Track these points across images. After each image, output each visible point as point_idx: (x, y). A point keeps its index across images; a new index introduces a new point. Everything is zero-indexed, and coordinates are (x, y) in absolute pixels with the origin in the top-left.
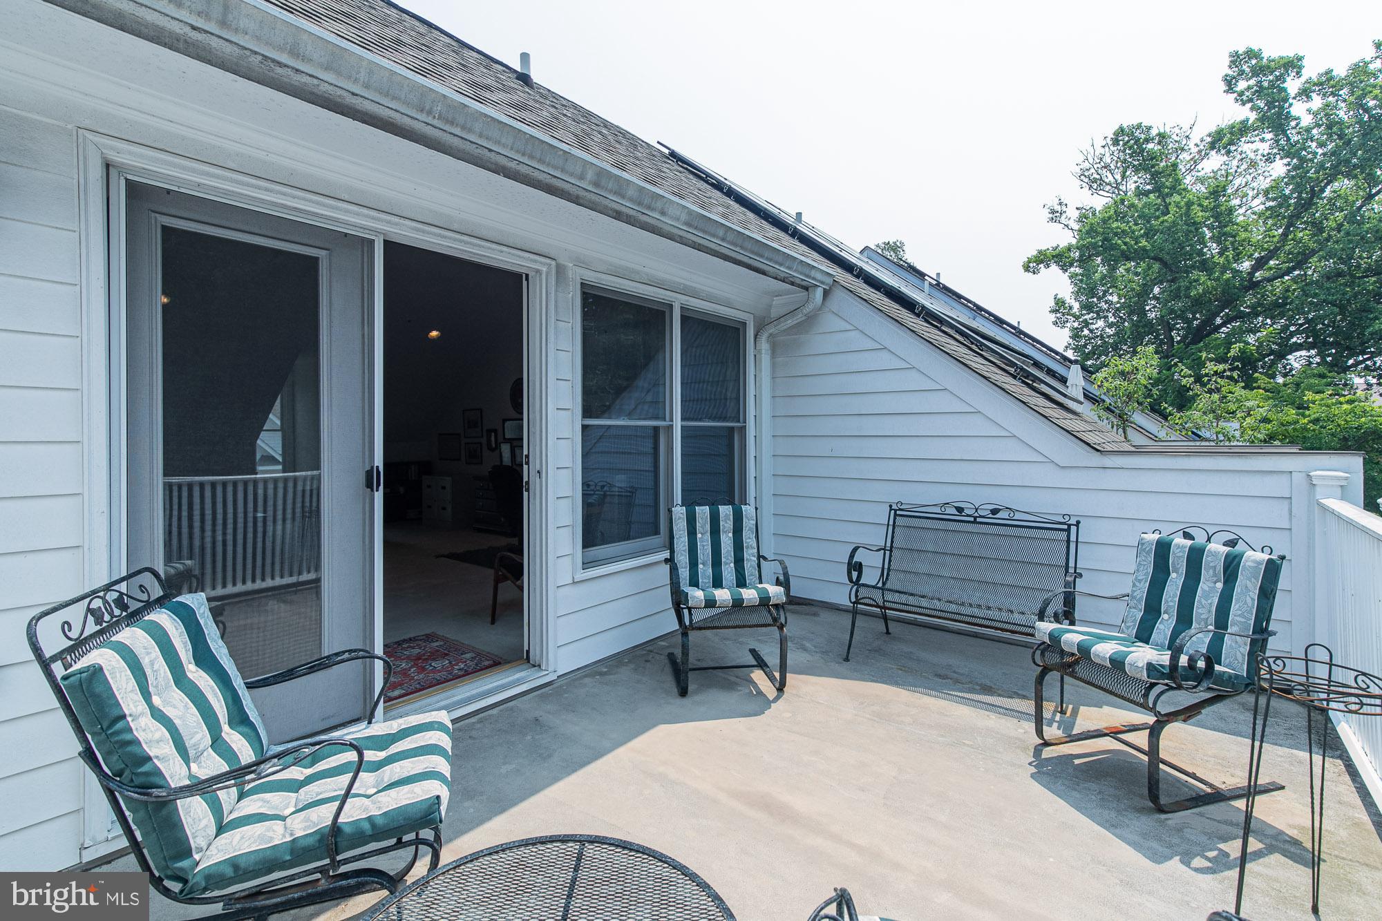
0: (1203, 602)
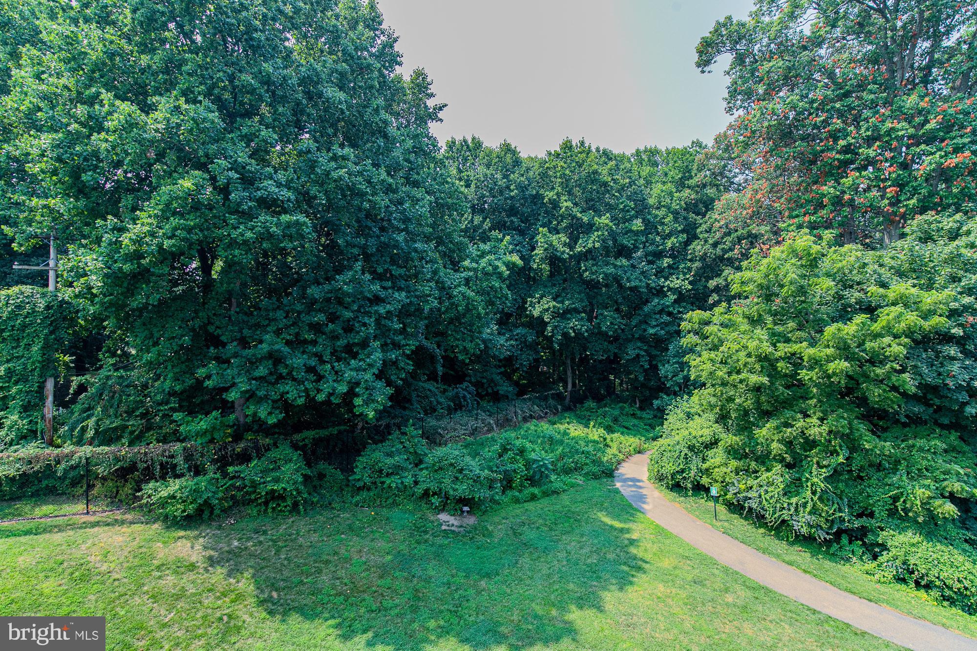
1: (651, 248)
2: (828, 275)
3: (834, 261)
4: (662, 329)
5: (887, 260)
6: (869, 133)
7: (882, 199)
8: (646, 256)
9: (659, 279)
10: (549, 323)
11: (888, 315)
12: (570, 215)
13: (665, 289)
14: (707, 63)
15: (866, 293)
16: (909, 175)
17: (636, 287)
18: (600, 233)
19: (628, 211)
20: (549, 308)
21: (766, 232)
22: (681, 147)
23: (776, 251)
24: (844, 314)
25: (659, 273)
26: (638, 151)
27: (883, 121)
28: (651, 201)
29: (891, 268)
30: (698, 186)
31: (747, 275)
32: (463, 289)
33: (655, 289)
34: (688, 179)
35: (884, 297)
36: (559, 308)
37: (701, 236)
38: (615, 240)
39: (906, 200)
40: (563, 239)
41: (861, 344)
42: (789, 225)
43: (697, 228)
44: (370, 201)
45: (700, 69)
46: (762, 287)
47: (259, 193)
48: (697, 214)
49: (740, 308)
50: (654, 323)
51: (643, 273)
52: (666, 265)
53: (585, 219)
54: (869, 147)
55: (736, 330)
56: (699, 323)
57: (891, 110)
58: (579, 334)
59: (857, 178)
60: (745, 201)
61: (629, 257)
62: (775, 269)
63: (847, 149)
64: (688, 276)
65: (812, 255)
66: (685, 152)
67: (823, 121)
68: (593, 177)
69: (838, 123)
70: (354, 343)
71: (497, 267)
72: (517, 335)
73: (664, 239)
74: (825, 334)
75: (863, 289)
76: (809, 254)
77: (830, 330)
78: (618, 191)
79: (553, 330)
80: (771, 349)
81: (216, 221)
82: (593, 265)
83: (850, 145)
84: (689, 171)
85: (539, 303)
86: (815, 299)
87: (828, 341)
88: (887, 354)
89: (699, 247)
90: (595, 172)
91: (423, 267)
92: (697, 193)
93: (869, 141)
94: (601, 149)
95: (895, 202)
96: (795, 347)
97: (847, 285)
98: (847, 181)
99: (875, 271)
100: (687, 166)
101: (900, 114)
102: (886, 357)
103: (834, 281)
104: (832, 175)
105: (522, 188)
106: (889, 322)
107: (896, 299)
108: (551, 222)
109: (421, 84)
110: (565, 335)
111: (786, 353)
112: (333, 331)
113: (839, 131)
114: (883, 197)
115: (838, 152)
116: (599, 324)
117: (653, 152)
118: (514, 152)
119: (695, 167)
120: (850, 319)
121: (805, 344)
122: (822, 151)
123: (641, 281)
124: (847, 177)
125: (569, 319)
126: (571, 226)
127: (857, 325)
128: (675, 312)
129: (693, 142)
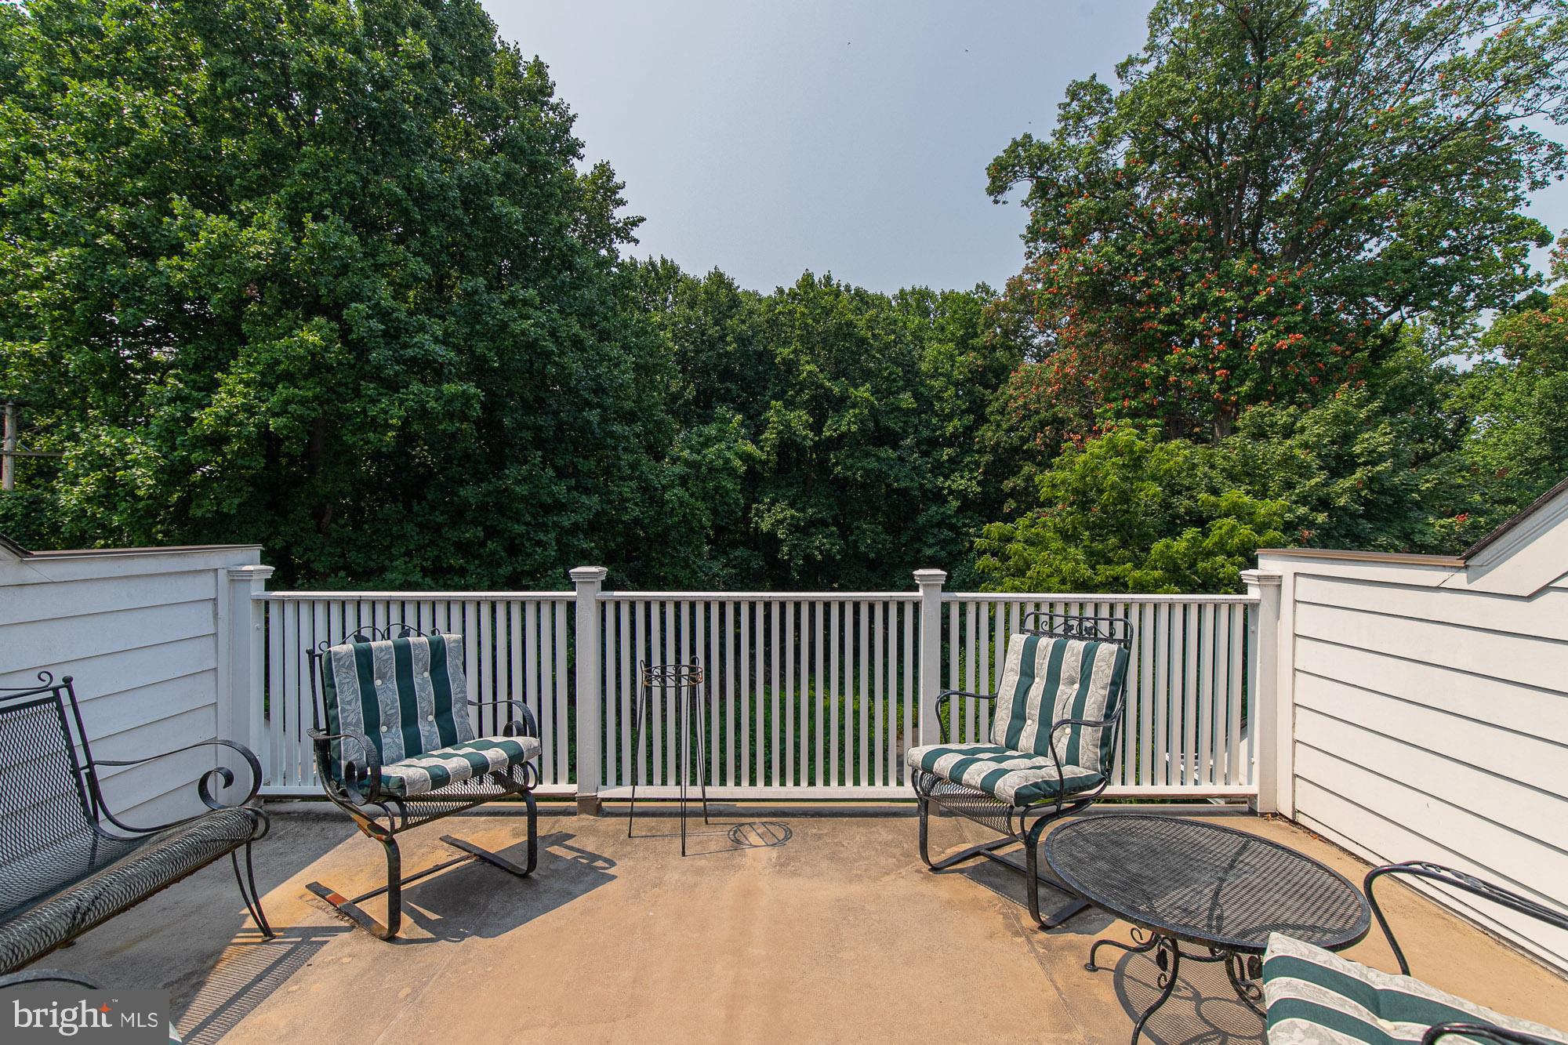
0: (423, 695)
1: (925, 433)
2: (1154, 478)
3: (1161, 461)
4: (942, 549)
5: (1218, 461)
6: (1195, 301)
7: (1212, 384)
8: (918, 444)
9: (935, 476)
10: (785, 540)
11: (1220, 528)
12: (813, 383)
13: (946, 492)
14: (1002, 189)
15: (1197, 501)
16: (1240, 355)
17: (907, 489)
18: (857, 411)
19: (894, 380)
20: (786, 519)
21: (1075, 414)
22: (962, 292)
23: (1094, 446)
24: (1172, 529)
25: (938, 469)
26: (902, 291)
27: (1210, 288)
28: (924, 366)
29: (1223, 470)
30: (986, 348)
31: (1060, 475)
32: (678, 491)
33: (931, 491)
34: (972, 338)
35: (1216, 506)
36: (799, 519)
37: (992, 418)
38: (877, 422)
39: (1237, 386)
40: (805, 417)
41: (1192, 565)
42: (1106, 411)
43: (987, 406)
44: (555, 364)
45: (992, 198)
46: (1078, 492)
47: (410, 352)
48: (986, 387)
49: (1050, 519)
50: (932, 541)
51: (914, 468)
52: (945, 457)
53: (836, 390)
54: (1196, 317)
55: (1046, 548)
56: (1000, 540)
57: (1218, 275)
58: (828, 556)
59: (1183, 355)
60: (1050, 375)
61: (896, 446)
62: (1092, 470)
63: (1170, 319)
64: (976, 474)
65: (1135, 452)
66: (967, 299)
67: (1143, 281)
68: (846, 331)
69: (1159, 285)
70: (523, 572)
71: (727, 461)
72: (736, 558)
73: (943, 421)
74: (1152, 552)
75: (1192, 497)
76: (1132, 452)
77: (1158, 546)
78: (880, 351)
79: (790, 551)
80: (1090, 572)
81: (342, 390)
82: (847, 457)
83: (1174, 313)
84: (974, 326)
85: (769, 510)
86: (1139, 509)
87: (1156, 561)
88: (1221, 575)
89: (990, 434)
90: (850, 324)
91: (619, 459)
92: (985, 357)
93: (1196, 311)
94: (853, 288)
95: (1225, 389)
96: (1118, 570)
97: (1174, 490)
98: (1172, 358)
99: (1205, 474)
100: (971, 319)
101: (1225, 281)
102: (1220, 580)
103: (1160, 485)
104: (1154, 350)
105: (743, 340)
106: (1221, 537)
107: (1229, 510)
108: (785, 392)
109: (605, 184)
110: (809, 558)
111: (1107, 577)
112: (493, 553)
113: (1161, 294)
114: (1212, 381)
115: (1161, 322)
116: (855, 542)
117: (923, 295)
118: (729, 286)
119: (982, 321)
120: (1179, 534)
121: (1129, 565)
122: (1143, 319)
123: (912, 480)
124: (1172, 354)
125: (812, 535)
126: (813, 398)
127: (1188, 540)
128: (960, 524)
129: (978, 286)
